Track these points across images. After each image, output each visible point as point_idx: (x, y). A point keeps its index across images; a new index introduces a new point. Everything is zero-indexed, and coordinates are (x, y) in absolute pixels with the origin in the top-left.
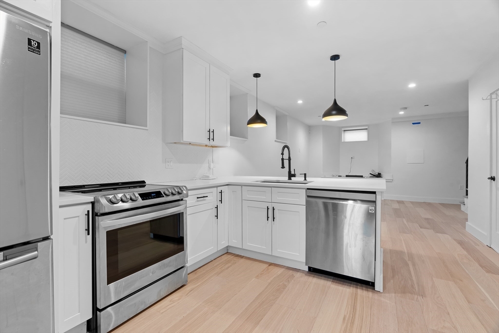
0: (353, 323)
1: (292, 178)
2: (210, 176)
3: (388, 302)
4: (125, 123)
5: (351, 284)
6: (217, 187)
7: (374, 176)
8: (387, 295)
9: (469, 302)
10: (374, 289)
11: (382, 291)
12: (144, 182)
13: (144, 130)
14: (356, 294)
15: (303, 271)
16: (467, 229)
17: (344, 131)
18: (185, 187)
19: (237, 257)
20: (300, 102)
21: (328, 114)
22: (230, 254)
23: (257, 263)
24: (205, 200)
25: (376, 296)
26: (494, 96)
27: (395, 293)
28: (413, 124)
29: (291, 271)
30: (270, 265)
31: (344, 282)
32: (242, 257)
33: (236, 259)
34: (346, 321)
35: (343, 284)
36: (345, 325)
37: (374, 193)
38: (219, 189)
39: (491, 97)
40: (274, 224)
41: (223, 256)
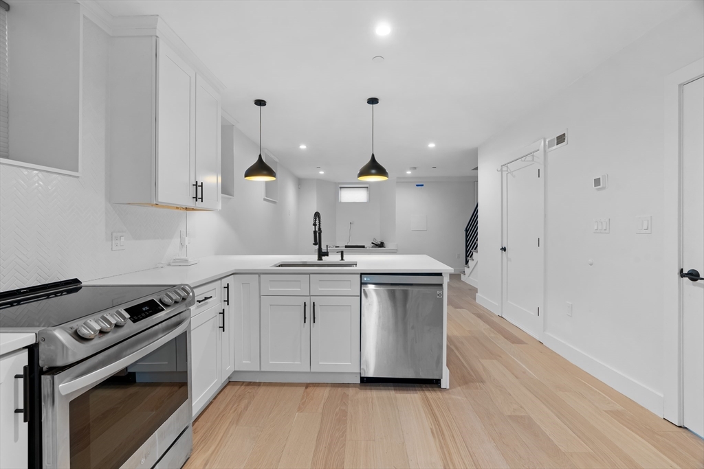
0: (443, 434)
1: (323, 258)
2: (189, 260)
3: (459, 398)
4: (7, 157)
5: (414, 387)
6: (221, 279)
7: (377, 245)
8: (454, 390)
9: (517, 378)
10: (440, 387)
11: (448, 387)
12: (76, 281)
13: (71, 178)
14: (427, 398)
15: (354, 385)
16: (478, 301)
17: (341, 188)
18: (187, 285)
19: (250, 387)
20: (303, 147)
21: (365, 172)
22: (236, 383)
23: (285, 388)
24: (207, 303)
25: (446, 395)
26: (504, 168)
27: (460, 386)
28: (417, 185)
29: (340, 389)
30: (306, 388)
31: (406, 386)
32: (259, 384)
33: (249, 389)
34: (436, 435)
35: (407, 390)
36: (437, 440)
37: (440, 274)
38: (225, 282)
39: (502, 169)
40: (313, 327)
41: (226, 390)
